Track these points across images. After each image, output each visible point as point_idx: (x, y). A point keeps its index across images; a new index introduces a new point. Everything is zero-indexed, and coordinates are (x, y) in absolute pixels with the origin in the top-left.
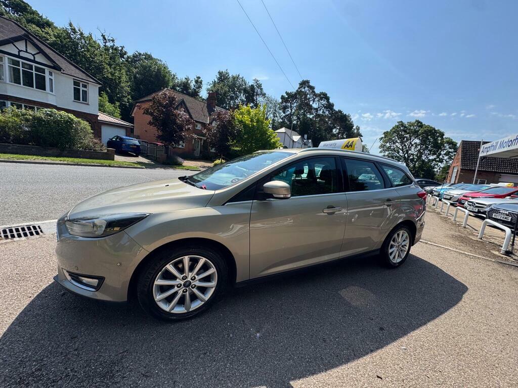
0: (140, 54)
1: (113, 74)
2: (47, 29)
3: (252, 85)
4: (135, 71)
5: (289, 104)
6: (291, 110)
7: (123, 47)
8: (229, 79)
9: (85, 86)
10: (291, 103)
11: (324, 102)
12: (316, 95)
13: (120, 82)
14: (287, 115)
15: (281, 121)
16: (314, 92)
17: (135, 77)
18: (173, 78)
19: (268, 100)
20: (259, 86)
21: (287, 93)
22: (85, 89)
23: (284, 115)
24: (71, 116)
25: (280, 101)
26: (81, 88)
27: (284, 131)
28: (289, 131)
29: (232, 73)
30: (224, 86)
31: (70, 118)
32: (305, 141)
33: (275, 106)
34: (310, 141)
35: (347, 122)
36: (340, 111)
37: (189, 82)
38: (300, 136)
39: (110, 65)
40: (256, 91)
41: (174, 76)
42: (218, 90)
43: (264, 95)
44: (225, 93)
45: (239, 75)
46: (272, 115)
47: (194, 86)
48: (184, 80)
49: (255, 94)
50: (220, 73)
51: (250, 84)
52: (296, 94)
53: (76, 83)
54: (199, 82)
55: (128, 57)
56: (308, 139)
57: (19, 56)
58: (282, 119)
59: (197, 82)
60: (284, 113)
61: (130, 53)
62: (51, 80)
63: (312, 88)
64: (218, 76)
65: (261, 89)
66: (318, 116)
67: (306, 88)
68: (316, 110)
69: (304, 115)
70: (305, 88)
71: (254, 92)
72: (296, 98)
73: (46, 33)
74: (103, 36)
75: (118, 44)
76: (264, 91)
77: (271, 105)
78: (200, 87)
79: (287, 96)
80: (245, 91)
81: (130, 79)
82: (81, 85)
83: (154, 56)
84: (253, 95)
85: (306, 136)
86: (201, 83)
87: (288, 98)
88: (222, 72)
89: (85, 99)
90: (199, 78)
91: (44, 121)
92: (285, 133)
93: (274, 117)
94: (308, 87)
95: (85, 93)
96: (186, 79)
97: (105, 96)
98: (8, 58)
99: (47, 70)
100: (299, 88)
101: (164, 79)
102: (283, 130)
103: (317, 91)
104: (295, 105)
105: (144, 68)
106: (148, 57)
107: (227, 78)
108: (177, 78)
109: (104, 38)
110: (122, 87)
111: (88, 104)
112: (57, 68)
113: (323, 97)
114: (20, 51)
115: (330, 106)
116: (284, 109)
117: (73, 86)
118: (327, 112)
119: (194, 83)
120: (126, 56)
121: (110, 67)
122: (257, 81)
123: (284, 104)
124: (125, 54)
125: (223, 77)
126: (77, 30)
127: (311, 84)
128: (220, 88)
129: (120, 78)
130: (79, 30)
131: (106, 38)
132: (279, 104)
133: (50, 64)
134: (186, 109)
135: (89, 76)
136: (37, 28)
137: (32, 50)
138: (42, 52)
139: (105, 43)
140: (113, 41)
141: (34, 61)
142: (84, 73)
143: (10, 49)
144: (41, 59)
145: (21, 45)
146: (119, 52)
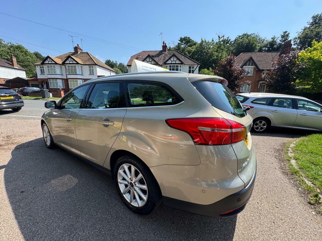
0: (240, 36)
1: (217, 56)
2: (194, 47)
7: (228, 38)
13: (220, 59)
37: (275, 39)
42: (307, 34)
48: (271, 40)
50: (314, 18)
53: (190, 68)
54: (285, 36)
57: (171, 64)
59: (283, 36)
62: (180, 69)
64: (312, 21)
73: (192, 48)
75: (225, 38)
82: (192, 68)
88: (318, 15)
96: (272, 38)
97: (210, 69)
98: (169, 66)
99: (179, 65)
101: (252, 46)
106: (245, 36)
112: (182, 63)
114: (172, 61)
117: (188, 69)
119: (280, 38)
124: (229, 41)
129: (221, 56)
130: (205, 40)
133: (180, 62)
134: (254, 63)
135: (195, 62)
136: (190, 48)
137: (175, 59)
138: (178, 59)
139: (219, 40)
140: (223, 36)
141: (176, 64)
142: (193, 61)
143: (169, 62)
144: (178, 62)
145: (172, 59)
146: (226, 42)
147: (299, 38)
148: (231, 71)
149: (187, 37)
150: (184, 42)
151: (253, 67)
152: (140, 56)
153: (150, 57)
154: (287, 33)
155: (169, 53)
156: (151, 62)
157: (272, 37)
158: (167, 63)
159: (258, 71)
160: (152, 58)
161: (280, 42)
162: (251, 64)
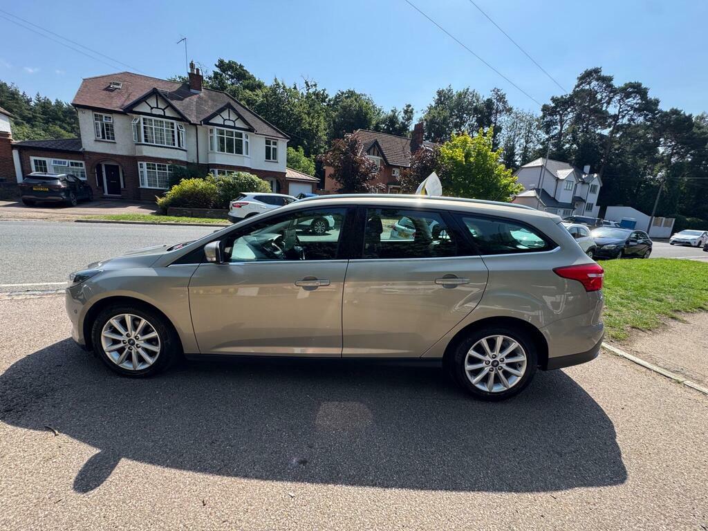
0: (343, 93)
1: (310, 124)
2: (258, 92)
3: (488, 100)
4: (334, 114)
5: (558, 117)
6: (562, 126)
7: (324, 90)
8: (452, 98)
9: (275, 144)
10: (561, 115)
11: (634, 101)
12: (614, 91)
13: (317, 132)
14: (553, 136)
15: (541, 147)
16: (611, 86)
17: (334, 122)
18: (378, 114)
19: (517, 118)
20: (501, 99)
21: (554, 100)
22: (275, 147)
23: (547, 137)
24: (254, 177)
25: (541, 114)
26: (272, 146)
27: (541, 165)
28: (552, 164)
29: (457, 89)
30: (442, 110)
31: (252, 180)
32: (584, 176)
33: (530, 125)
34: (596, 175)
35: (695, 130)
36: (676, 111)
37: (396, 114)
38: (572, 170)
39: (309, 114)
40: (495, 107)
41: (380, 110)
42: (434, 117)
43: (509, 110)
44: (445, 119)
45: (468, 89)
46: (523, 141)
47: (403, 119)
48: (390, 113)
49: (494, 111)
50: (440, 93)
51: (485, 99)
52: (571, 97)
53: (268, 142)
54: (409, 112)
55: (330, 101)
56: (592, 172)
57: (224, 126)
58: (543, 144)
59: (406, 112)
60: (547, 133)
61: (332, 96)
62: (247, 142)
63: (607, 81)
64: (437, 97)
65: (505, 102)
66: (618, 128)
67: (594, 83)
68: (616, 118)
69: (586, 131)
70: (589, 84)
71: (492, 109)
72: (573, 104)
73: (257, 95)
74: (306, 83)
75: (319, 89)
76: (510, 104)
77: (521, 124)
78: (410, 118)
79: (553, 105)
80: (476, 110)
81: (329, 125)
82: (272, 143)
83: (358, 92)
84: (490, 114)
85: (587, 168)
86: (411, 112)
87: (555, 107)
88: (443, 91)
89: (275, 158)
90: (409, 106)
91: (231, 185)
92: (541, 166)
93: (527, 142)
94: (597, 80)
95: (275, 150)
96: (392, 111)
97: (301, 149)
98: (217, 129)
99: (244, 133)
100: (578, 86)
101: (365, 117)
102: (539, 162)
103: (618, 83)
104: (571, 115)
105: (344, 108)
106: (351, 94)
107: (450, 98)
108: (383, 112)
109: (308, 85)
110: (320, 137)
111: (277, 162)
112: (251, 130)
113: (631, 93)
114: (225, 120)
115: (649, 106)
116: (547, 127)
117: (265, 145)
118: (641, 119)
119: (402, 114)
120: (327, 100)
121: (309, 117)
122: (496, 91)
123: (548, 118)
124: (326, 98)
125: (443, 97)
126: (280, 84)
127: (604, 73)
128: (437, 114)
129: (317, 127)
130: (283, 84)
131: (310, 84)
132: (537, 120)
133: (246, 127)
134: (380, 152)
135: (278, 132)
136: (250, 93)
137: (233, 117)
138: (240, 117)
139: (308, 90)
140: (315, 85)
141: (234, 127)
142: (274, 129)
143: (218, 120)
144: (239, 124)
145: (225, 114)
146: (321, 97)
147: (426, 120)
148: (356, 162)
149: (235, 63)
150: (229, 73)
151: (380, 158)
152: (118, 84)
153: (160, 96)
154: (411, 108)
155: (209, 97)
156: (163, 110)
157: (393, 109)
158: (211, 121)
159: (388, 167)
160: (166, 101)
161: (403, 121)
162: (376, 152)
